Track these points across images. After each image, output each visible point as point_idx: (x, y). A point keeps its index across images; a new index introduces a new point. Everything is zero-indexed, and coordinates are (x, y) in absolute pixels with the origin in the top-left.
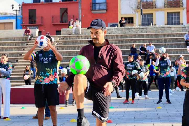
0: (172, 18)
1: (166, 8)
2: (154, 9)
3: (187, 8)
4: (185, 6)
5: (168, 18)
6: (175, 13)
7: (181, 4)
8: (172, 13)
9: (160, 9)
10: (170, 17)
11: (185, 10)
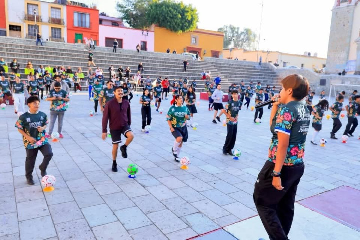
0: (55, 33)
1: (50, 24)
2: (40, 23)
3: (67, 27)
4: (66, 24)
5: (52, 32)
6: (58, 29)
7: (62, 23)
8: (55, 28)
9: (46, 24)
10: (54, 31)
11: (66, 28)
